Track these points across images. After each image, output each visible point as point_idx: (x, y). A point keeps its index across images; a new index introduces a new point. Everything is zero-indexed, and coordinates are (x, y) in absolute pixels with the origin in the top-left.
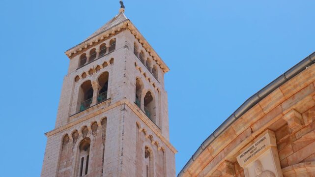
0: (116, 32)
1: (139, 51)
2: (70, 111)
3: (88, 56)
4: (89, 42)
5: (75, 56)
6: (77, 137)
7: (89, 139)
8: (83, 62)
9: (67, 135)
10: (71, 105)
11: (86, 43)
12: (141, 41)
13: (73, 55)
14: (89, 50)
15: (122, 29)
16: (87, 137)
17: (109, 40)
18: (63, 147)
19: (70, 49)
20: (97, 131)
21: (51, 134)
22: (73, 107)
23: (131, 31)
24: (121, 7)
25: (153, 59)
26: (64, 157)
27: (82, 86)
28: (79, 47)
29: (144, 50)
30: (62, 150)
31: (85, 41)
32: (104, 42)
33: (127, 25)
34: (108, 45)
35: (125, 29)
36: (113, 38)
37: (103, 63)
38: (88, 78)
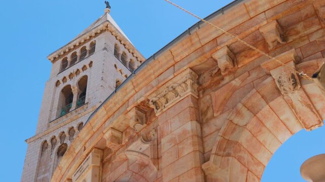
0: (97, 34)
1: (121, 52)
2: (50, 117)
3: (69, 59)
4: (70, 45)
5: (57, 60)
6: (55, 144)
7: (66, 145)
8: (64, 66)
9: (46, 141)
10: (51, 111)
11: (67, 46)
12: (122, 42)
13: (55, 59)
14: (70, 54)
15: (102, 31)
16: (64, 142)
17: (89, 43)
18: (42, 154)
19: (52, 54)
20: (74, 137)
21: (31, 140)
22: (53, 113)
23: (111, 32)
24: (107, 7)
25: (138, 60)
26: (43, 163)
27: (63, 91)
28: (60, 51)
29: (126, 51)
30: (41, 157)
31: (66, 45)
32: (85, 45)
33: (107, 27)
34: (88, 48)
35: (105, 30)
36: (93, 40)
37: (82, 66)
38: (69, 82)
